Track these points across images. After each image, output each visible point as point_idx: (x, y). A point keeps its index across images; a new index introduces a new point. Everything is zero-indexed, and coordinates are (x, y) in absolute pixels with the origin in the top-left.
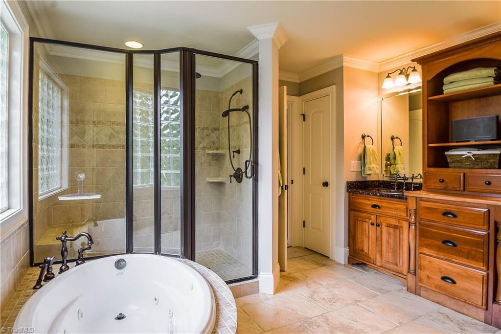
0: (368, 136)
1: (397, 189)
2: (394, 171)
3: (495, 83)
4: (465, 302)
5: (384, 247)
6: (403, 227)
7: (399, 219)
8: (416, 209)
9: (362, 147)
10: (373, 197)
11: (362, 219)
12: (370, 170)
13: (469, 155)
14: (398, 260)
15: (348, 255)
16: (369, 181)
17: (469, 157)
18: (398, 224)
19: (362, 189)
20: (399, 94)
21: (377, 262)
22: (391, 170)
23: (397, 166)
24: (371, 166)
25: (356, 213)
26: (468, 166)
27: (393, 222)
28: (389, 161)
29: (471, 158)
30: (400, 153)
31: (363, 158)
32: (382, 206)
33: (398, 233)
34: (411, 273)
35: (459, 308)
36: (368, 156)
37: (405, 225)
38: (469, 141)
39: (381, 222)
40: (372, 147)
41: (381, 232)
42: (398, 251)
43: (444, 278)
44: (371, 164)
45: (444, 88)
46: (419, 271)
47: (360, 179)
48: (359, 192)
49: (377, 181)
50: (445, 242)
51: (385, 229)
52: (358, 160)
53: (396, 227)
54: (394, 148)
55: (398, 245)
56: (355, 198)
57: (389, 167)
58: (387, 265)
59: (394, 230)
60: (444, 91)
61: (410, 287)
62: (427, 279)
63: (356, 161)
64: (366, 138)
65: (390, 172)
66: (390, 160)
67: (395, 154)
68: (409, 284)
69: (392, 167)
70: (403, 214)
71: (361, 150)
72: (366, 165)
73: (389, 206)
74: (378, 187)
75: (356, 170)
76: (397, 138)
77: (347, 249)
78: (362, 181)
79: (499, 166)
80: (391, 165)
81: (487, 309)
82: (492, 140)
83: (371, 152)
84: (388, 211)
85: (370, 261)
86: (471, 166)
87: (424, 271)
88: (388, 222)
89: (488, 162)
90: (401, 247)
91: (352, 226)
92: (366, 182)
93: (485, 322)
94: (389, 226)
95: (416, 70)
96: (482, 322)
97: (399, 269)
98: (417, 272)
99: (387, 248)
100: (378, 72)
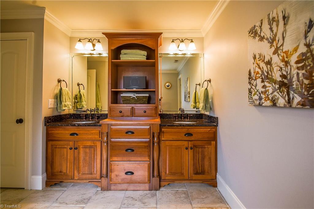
0: (64, 81)
1: (85, 119)
2: (80, 106)
3: (147, 59)
4: (139, 183)
5: (81, 164)
6: (96, 146)
7: (93, 140)
8: (108, 132)
9: (58, 89)
10: (72, 127)
11: (60, 147)
12: (65, 106)
13: (134, 96)
14: (93, 170)
15: (45, 179)
16: (63, 115)
17: (134, 97)
18: (93, 145)
19: (58, 121)
20: (84, 56)
21: (75, 177)
22: (78, 106)
23: (83, 103)
24: (66, 104)
25: (54, 143)
26: (133, 103)
27: (89, 143)
28: (77, 100)
29: (135, 98)
30: (83, 95)
31: (59, 97)
32: (79, 133)
33: (93, 150)
34: (104, 177)
35: (135, 188)
36: (64, 96)
37: (98, 144)
38: (133, 89)
39: (79, 146)
40: (66, 89)
41: (79, 153)
42: (93, 163)
43: (126, 173)
44: (66, 102)
45: (121, 56)
46: (111, 173)
47: (56, 114)
48: (58, 125)
49: (69, 114)
50: (127, 150)
51: (82, 151)
52: (54, 99)
53: (91, 147)
54: (80, 91)
55: (93, 160)
56: (53, 130)
57: (76, 104)
58: (84, 176)
59: (89, 150)
60: (121, 58)
61: (103, 187)
62: (116, 177)
63: (53, 100)
64: (62, 82)
65: (77, 107)
66: (78, 98)
67: (81, 95)
68: (102, 185)
69: (78, 104)
70: (97, 137)
71: (57, 91)
72: (62, 102)
73: (85, 132)
74: (70, 118)
75: (52, 107)
76: (82, 84)
77: (45, 175)
78: (58, 116)
79: (148, 102)
80: (78, 102)
81: (150, 183)
82: (144, 89)
83: (66, 93)
84: (84, 137)
85: (68, 178)
86: (135, 103)
87: (114, 173)
88: (85, 145)
89: (143, 101)
90: (95, 160)
91: (50, 154)
92: (61, 116)
93: (149, 190)
94: (85, 147)
95: (100, 42)
96: (147, 191)
97: (94, 176)
98: (108, 174)
99: (83, 164)
100: (70, 36)
